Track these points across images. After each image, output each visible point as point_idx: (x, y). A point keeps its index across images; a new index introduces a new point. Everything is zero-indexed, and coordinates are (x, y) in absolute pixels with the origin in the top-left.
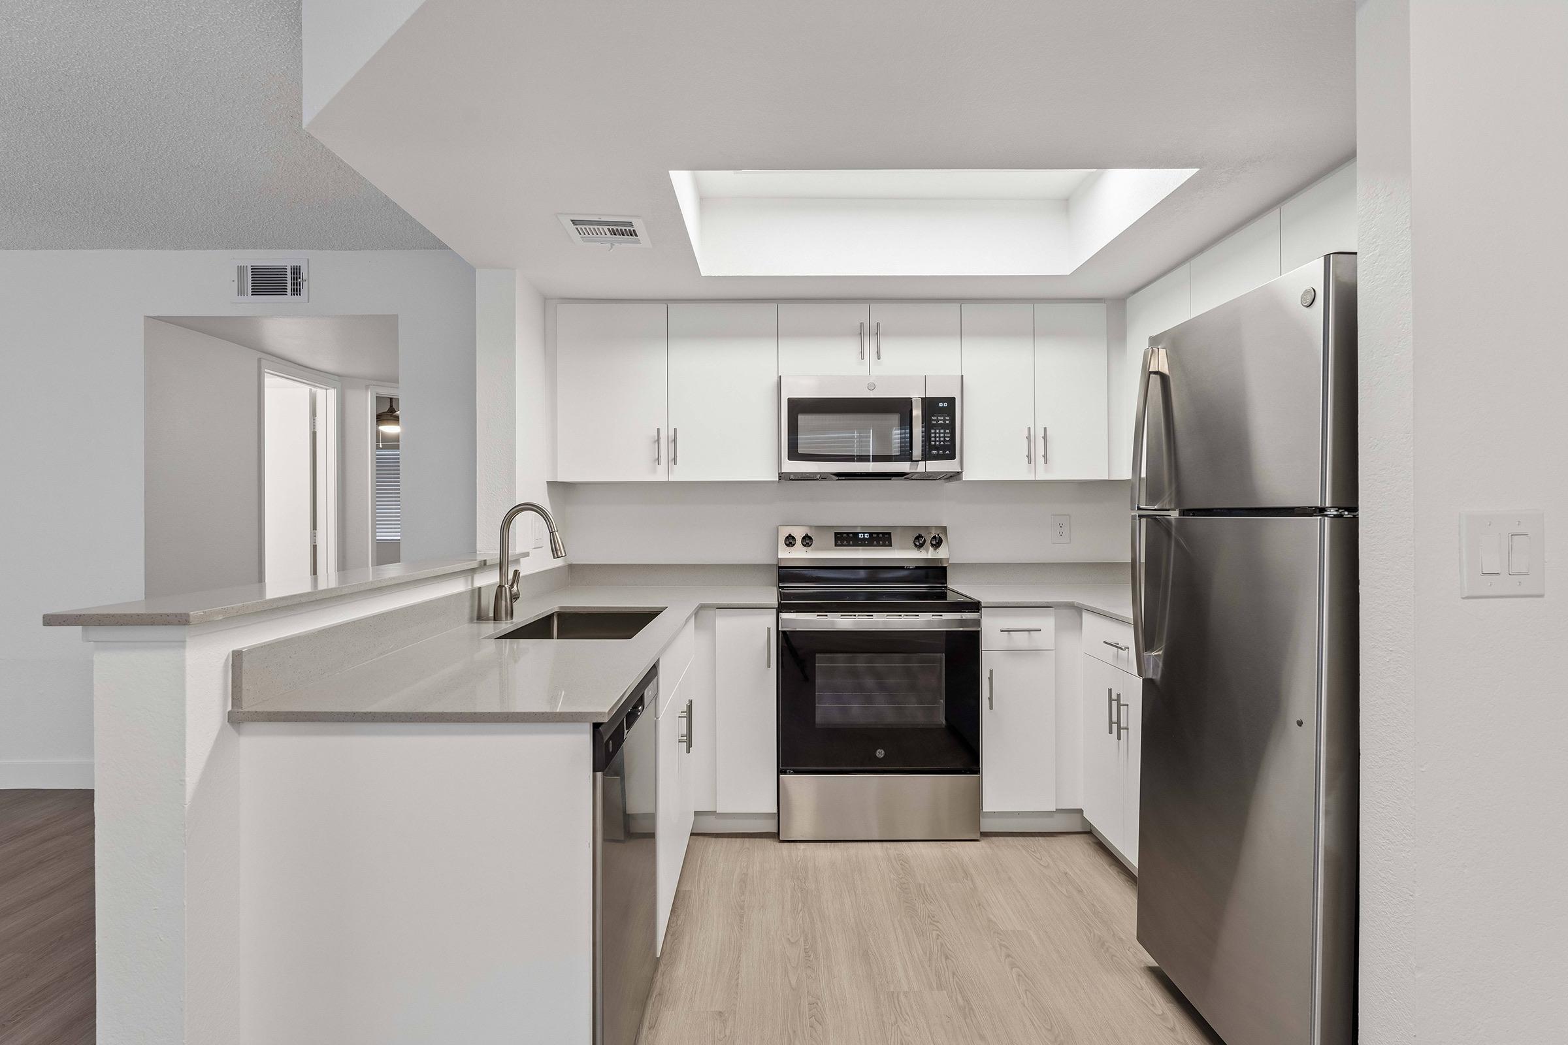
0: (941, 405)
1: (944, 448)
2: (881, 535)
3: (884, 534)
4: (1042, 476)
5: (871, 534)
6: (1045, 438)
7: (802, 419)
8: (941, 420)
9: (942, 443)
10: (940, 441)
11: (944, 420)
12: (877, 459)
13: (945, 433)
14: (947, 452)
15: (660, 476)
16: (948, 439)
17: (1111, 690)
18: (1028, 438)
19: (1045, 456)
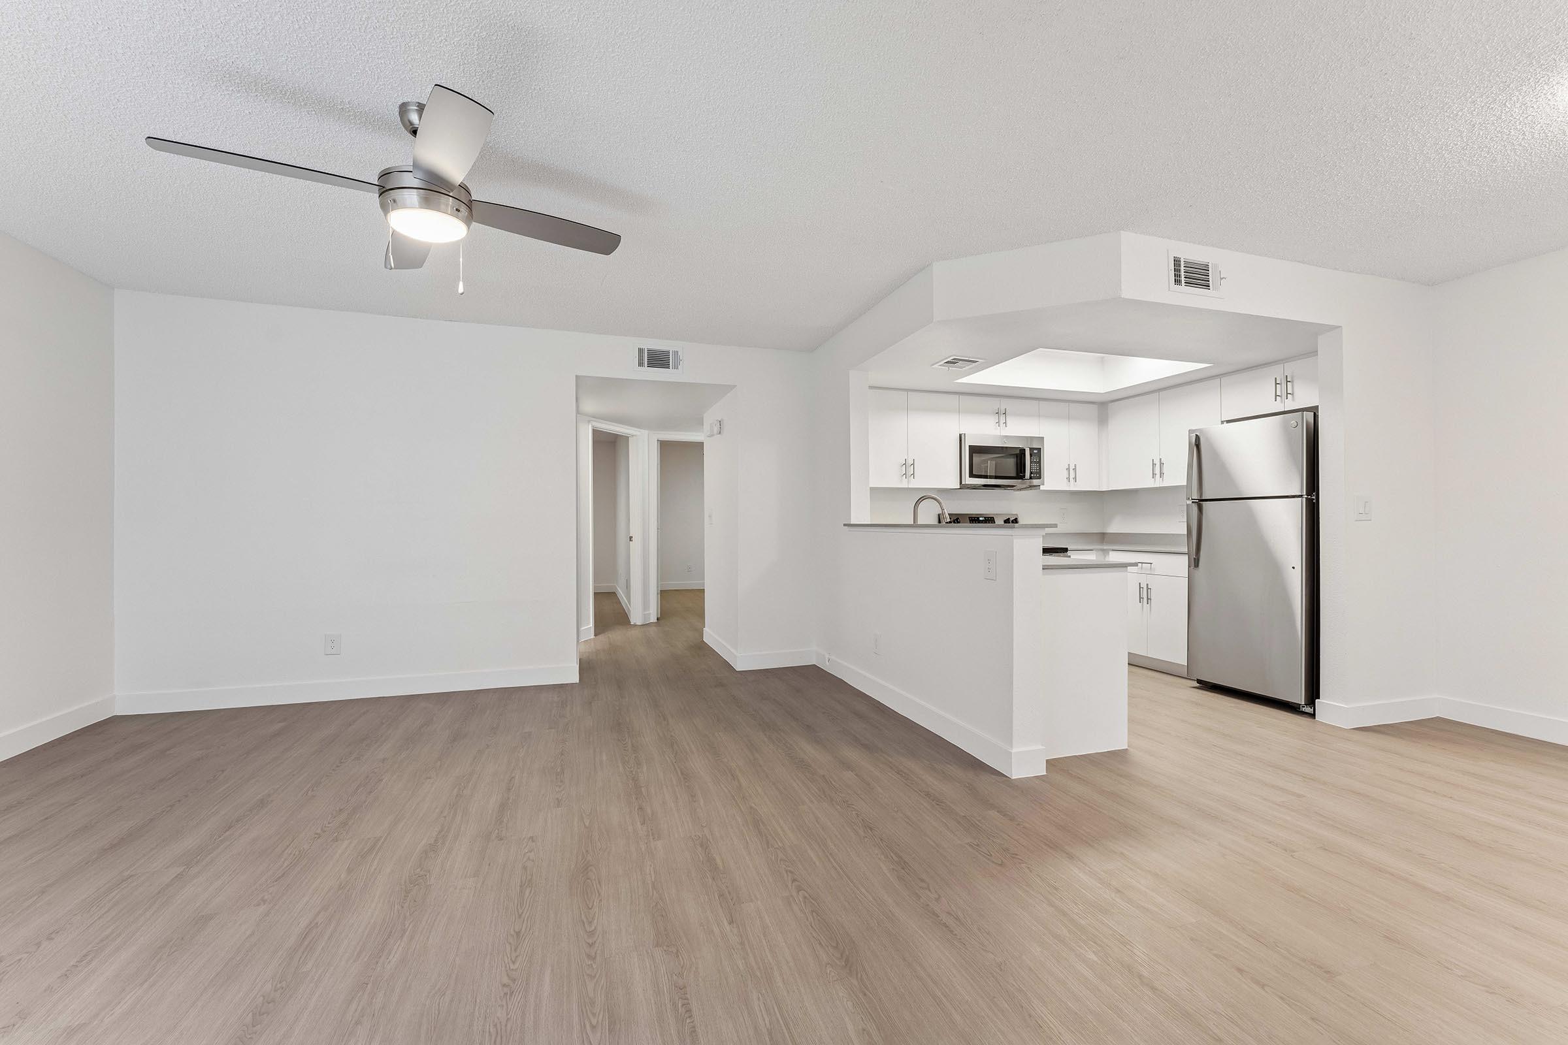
0: (1036, 451)
1: (1036, 473)
3: (991, 518)
4: (1073, 488)
5: (985, 518)
6: (1075, 469)
7: (976, 458)
8: (1036, 459)
10: (1035, 470)
11: (1038, 459)
12: (996, 477)
13: (1038, 466)
14: (1039, 475)
15: (904, 485)
16: (1039, 469)
17: (1140, 584)
18: (1068, 469)
19: (1075, 479)
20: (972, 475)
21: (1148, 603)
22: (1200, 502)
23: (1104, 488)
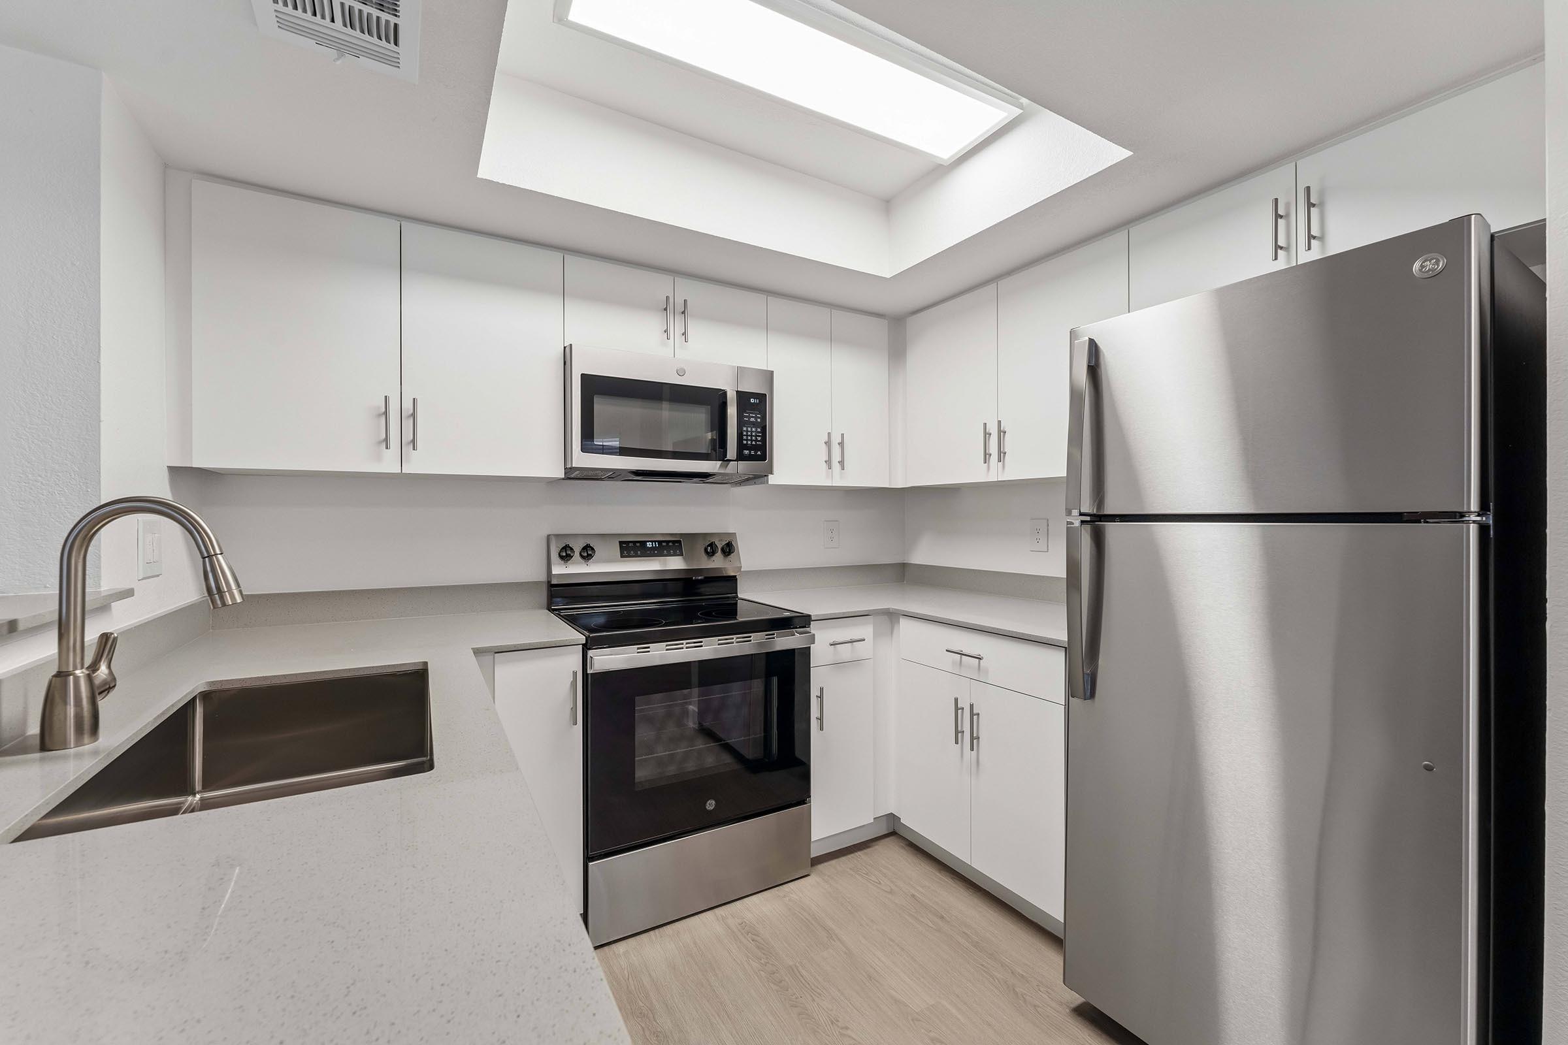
0: (752, 401)
1: (755, 448)
2: (671, 544)
3: (674, 542)
4: (838, 482)
5: (658, 542)
6: (841, 444)
8: (753, 417)
9: (754, 443)
10: (752, 440)
11: (756, 418)
13: (756, 432)
14: (759, 453)
15: (388, 464)
16: (759, 439)
17: (956, 700)
18: (828, 444)
19: (842, 463)
20: (588, 445)
21: (972, 749)
22: (1097, 521)
23: (899, 484)
